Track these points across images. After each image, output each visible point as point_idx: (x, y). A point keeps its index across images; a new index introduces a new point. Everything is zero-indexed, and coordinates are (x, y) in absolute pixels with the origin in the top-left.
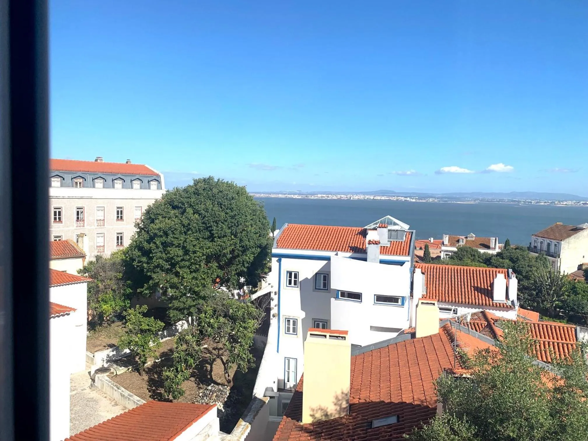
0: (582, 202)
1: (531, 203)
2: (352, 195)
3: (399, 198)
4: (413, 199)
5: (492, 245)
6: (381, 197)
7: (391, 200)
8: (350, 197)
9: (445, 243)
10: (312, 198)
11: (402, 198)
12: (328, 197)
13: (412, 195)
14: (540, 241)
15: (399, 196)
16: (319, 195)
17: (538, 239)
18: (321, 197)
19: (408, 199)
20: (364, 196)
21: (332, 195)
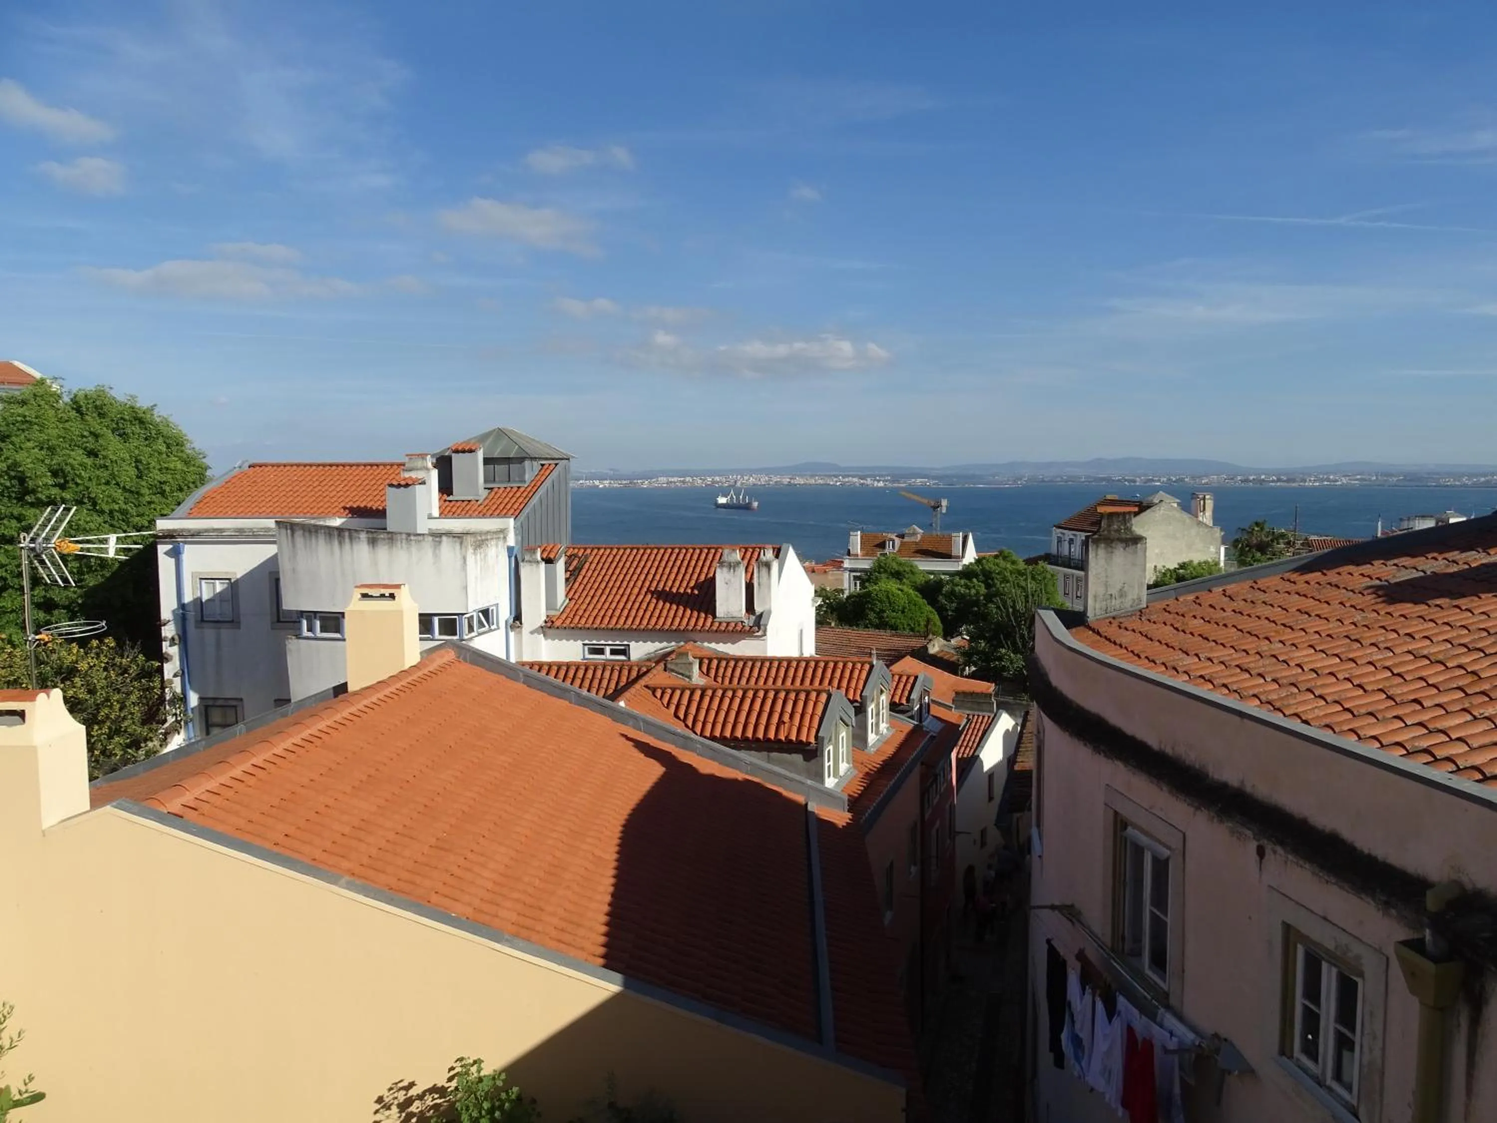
0: (1239, 478)
1: (1135, 481)
2: (739, 477)
3: (847, 480)
4: (879, 481)
5: (957, 550)
6: (807, 480)
7: (829, 484)
8: (736, 482)
9: (851, 552)
10: (646, 485)
11: (855, 480)
12: (684, 482)
13: (877, 473)
14: (1067, 539)
15: (848, 476)
16: (663, 479)
17: (1063, 534)
18: (667, 483)
19: (869, 481)
20: (767, 478)
21: (692, 477)
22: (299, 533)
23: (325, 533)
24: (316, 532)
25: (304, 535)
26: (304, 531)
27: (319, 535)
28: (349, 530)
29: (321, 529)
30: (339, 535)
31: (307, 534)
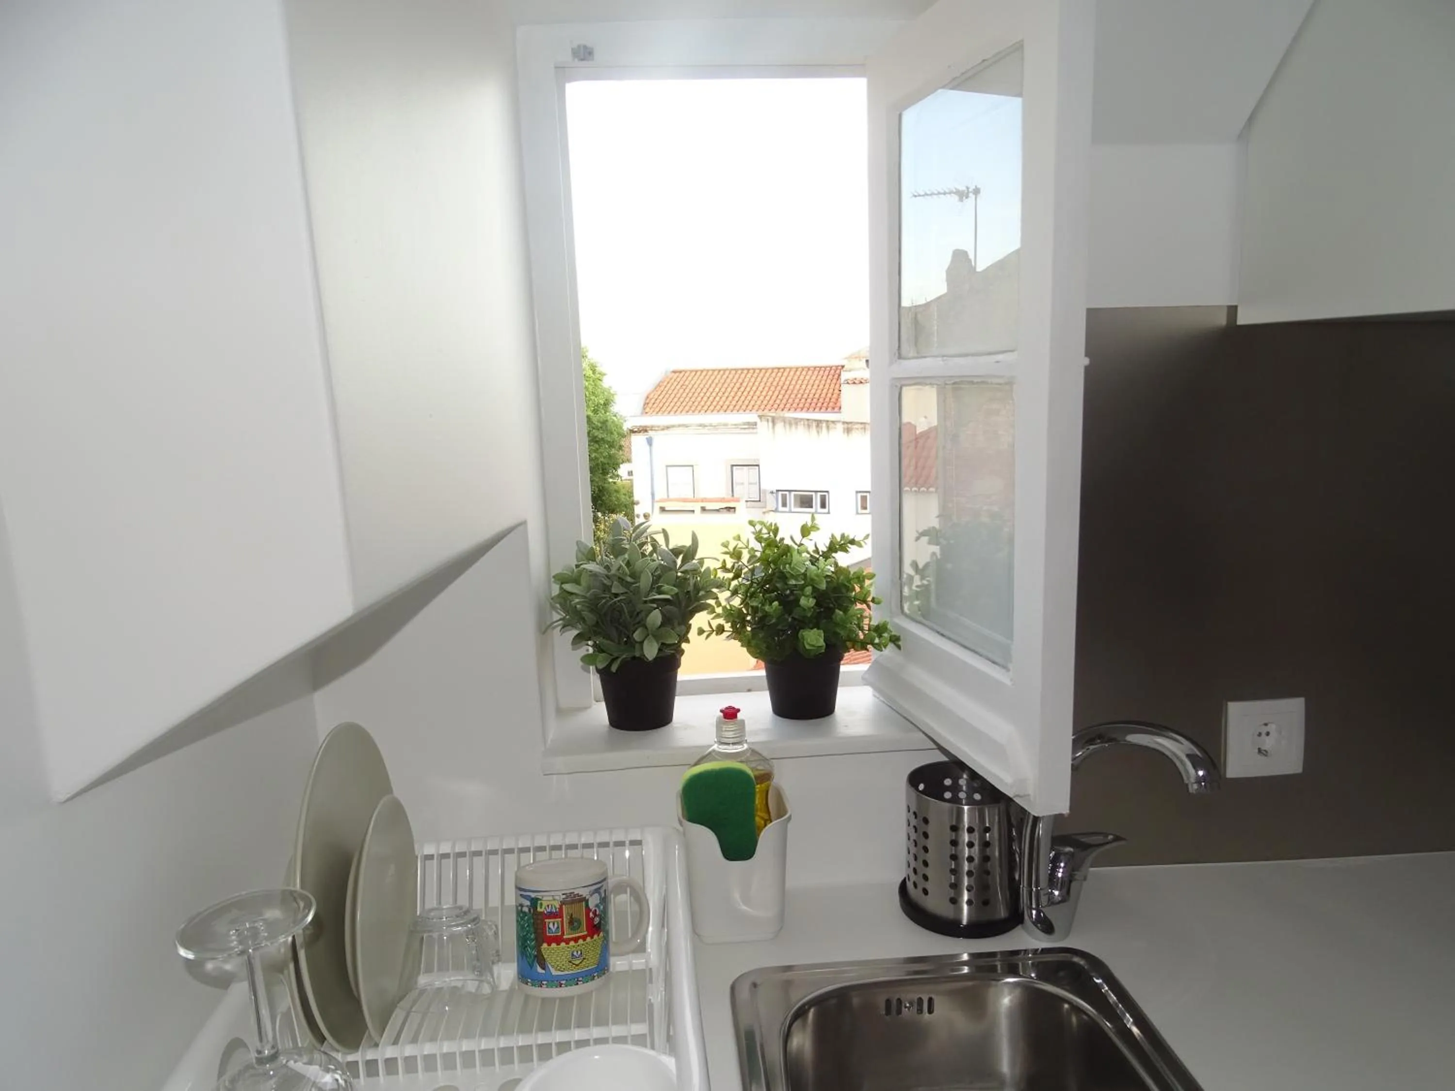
22: (779, 426)
23: (804, 425)
24: (796, 424)
25: (785, 426)
26: (785, 422)
27: (799, 427)
28: (827, 421)
29: (800, 421)
30: (817, 426)
31: (788, 426)
